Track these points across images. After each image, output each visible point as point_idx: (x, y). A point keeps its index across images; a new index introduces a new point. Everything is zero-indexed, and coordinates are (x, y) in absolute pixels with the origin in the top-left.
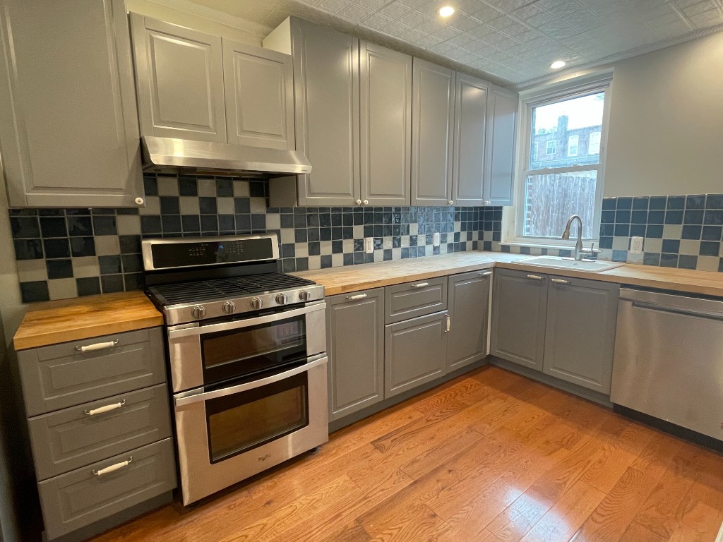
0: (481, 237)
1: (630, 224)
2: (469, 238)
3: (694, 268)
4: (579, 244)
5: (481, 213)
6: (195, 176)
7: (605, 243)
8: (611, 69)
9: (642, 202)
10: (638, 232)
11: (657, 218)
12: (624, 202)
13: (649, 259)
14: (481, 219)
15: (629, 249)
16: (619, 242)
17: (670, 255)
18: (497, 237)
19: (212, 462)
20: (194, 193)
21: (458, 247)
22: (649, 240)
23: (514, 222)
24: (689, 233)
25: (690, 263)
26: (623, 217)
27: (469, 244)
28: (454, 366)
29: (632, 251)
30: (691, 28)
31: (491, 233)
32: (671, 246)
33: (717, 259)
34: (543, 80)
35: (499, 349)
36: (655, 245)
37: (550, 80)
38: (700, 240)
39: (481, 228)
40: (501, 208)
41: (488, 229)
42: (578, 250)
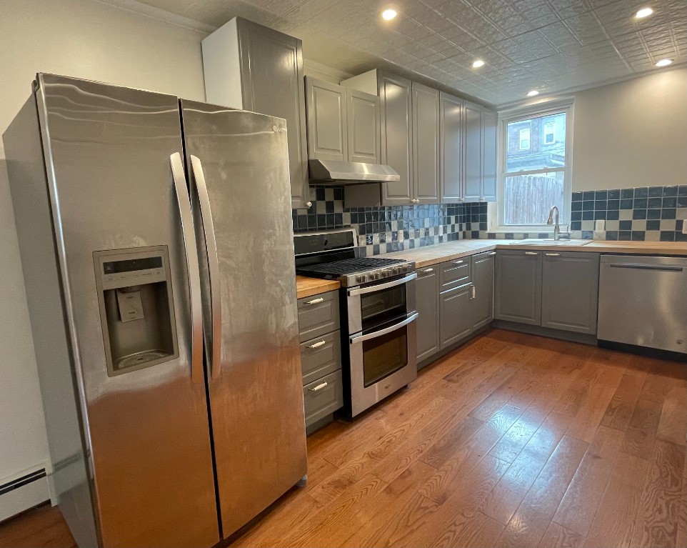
0: (469, 228)
1: (594, 211)
2: (461, 229)
3: (643, 240)
4: (557, 228)
5: (468, 209)
6: (323, 186)
7: (576, 226)
8: (574, 96)
9: (602, 194)
10: (600, 216)
11: (615, 205)
12: (589, 195)
13: (610, 236)
14: (468, 212)
15: (595, 229)
16: (586, 225)
17: (625, 232)
18: (484, 227)
19: (365, 387)
20: (323, 199)
21: (454, 237)
22: (609, 222)
23: (496, 214)
24: (638, 215)
25: (640, 236)
26: (588, 205)
27: (461, 234)
28: (477, 326)
29: (596, 231)
30: (631, 71)
31: (478, 224)
32: (626, 225)
33: (658, 233)
34: (517, 103)
35: (502, 314)
36: (614, 226)
37: (523, 103)
38: (646, 220)
39: (468, 221)
40: (486, 203)
41: (475, 220)
42: (557, 233)
